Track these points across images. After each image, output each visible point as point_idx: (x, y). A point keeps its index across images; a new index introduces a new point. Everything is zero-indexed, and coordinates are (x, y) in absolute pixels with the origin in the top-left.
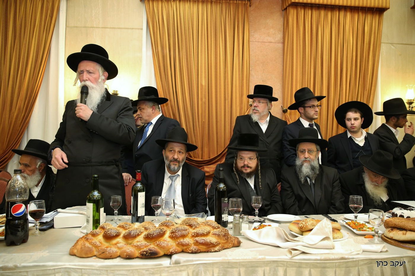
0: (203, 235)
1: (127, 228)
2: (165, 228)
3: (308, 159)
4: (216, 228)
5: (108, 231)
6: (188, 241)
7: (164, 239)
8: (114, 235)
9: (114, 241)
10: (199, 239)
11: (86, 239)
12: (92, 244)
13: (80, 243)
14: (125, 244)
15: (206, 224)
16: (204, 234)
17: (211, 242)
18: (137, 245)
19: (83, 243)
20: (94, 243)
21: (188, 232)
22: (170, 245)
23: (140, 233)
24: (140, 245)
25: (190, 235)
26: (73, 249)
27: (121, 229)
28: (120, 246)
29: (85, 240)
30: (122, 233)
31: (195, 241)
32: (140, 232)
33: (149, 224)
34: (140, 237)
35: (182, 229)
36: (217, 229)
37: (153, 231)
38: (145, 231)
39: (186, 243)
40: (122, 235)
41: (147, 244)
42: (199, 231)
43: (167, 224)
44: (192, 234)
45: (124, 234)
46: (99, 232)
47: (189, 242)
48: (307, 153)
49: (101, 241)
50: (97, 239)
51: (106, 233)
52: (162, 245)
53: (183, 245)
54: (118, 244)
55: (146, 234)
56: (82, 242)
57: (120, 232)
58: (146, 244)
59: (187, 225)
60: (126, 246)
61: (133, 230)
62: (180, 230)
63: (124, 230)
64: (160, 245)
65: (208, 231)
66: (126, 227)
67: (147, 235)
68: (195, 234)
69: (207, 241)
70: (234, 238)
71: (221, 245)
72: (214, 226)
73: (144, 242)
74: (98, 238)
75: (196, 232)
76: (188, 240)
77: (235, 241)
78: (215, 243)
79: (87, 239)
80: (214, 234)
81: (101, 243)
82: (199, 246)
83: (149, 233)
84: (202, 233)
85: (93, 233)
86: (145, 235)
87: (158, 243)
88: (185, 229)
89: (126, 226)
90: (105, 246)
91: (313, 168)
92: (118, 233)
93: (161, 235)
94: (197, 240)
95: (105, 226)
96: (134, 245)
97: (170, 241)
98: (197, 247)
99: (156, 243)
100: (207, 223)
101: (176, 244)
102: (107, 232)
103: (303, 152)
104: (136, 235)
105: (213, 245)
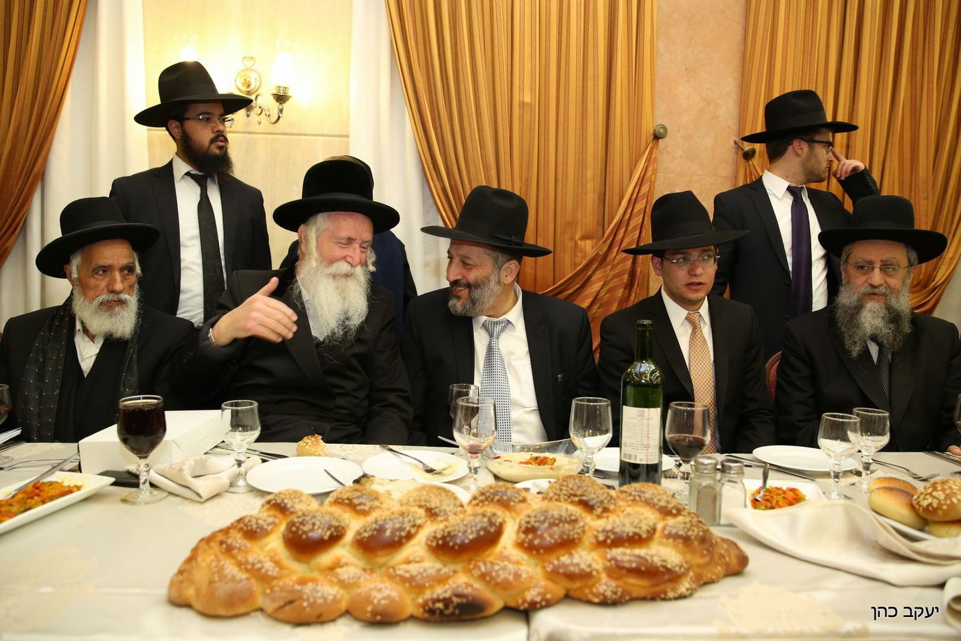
0: (635, 540)
1: (366, 508)
2: (501, 514)
3: (882, 290)
4: (674, 511)
5: (302, 523)
6: (588, 563)
7: (502, 553)
8: (326, 537)
9: (325, 558)
10: (624, 554)
11: (224, 546)
12: (249, 567)
13: (203, 561)
14: (365, 570)
15: (637, 498)
16: (640, 536)
17: (665, 567)
18: (407, 575)
19: (214, 564)
20: (253, 565)
21: (583, 527)
22: (524, 575)
23: (413, 531)
24: (421, 574)
25: (588, 539)
26: (181, 582)
27: (345, 512)
28: (349, 578)
29: (223, 553)
30: (351, 526)
31: (610, 561)
32: (414, 526)
33: (440, 494)
34: (414, 541)
35: (561, 516)
36: (675, 516)
37: (461, 525)
38: (429, 523)
39: (583, 569)
40: (349, 536)
41: (442, 572)
42: (624, 525)
43: (505, 498)
44: (596, 537)
45: (358, 533)
46: (269, 525)
47: (590, 566)
48: (877, 271)
49: (277, 557)
50: (262, 548)
51: (294, 529)
52: (498, 576)
53: (570, 576)
54: (339, 570)
55: (439, 536)
56: (212, 557)
57: (342, 524)
58: (439, 570)
59: (572, 502)
60: (368, 577)
61: (391, 520)
62: (555, 519)
63: (354, 514)
64: (492, 578)
65: (651, 523)
66: (360, 504)
67: (443, 538)
68: (607, 537)
69: (653, 561)
70: (725, 546)
71: (694, 572)
72: (665, 508)
73: (431, 565)
74: (266, 545)
75: (609, 527)
76: (584, 558)
77: (729, 556)
78: (677, 569)
79: (229, 549)
80: (669, 536)
81: (277, 563)
82: (625, 579)
83: (449, 533)
84: (635, 534)
85: (246, 525)
86: (435, 537)
87: (483, 569)
88: (573, 518)
89: (362, 500)
90: (294, 578)
91: (894, 317)
92: (336, 528)
93: (489, 537)
94: (619, 558)
95: (286, 501)
96: (397, 575)
97: (523, 559)
98: (620, 583)
99: (477, 567)
100: (640, 496)
101: (546, 572)
102: (298, 528)
103: (866, 267)
104: (401, 538)
105: (672, 576)
